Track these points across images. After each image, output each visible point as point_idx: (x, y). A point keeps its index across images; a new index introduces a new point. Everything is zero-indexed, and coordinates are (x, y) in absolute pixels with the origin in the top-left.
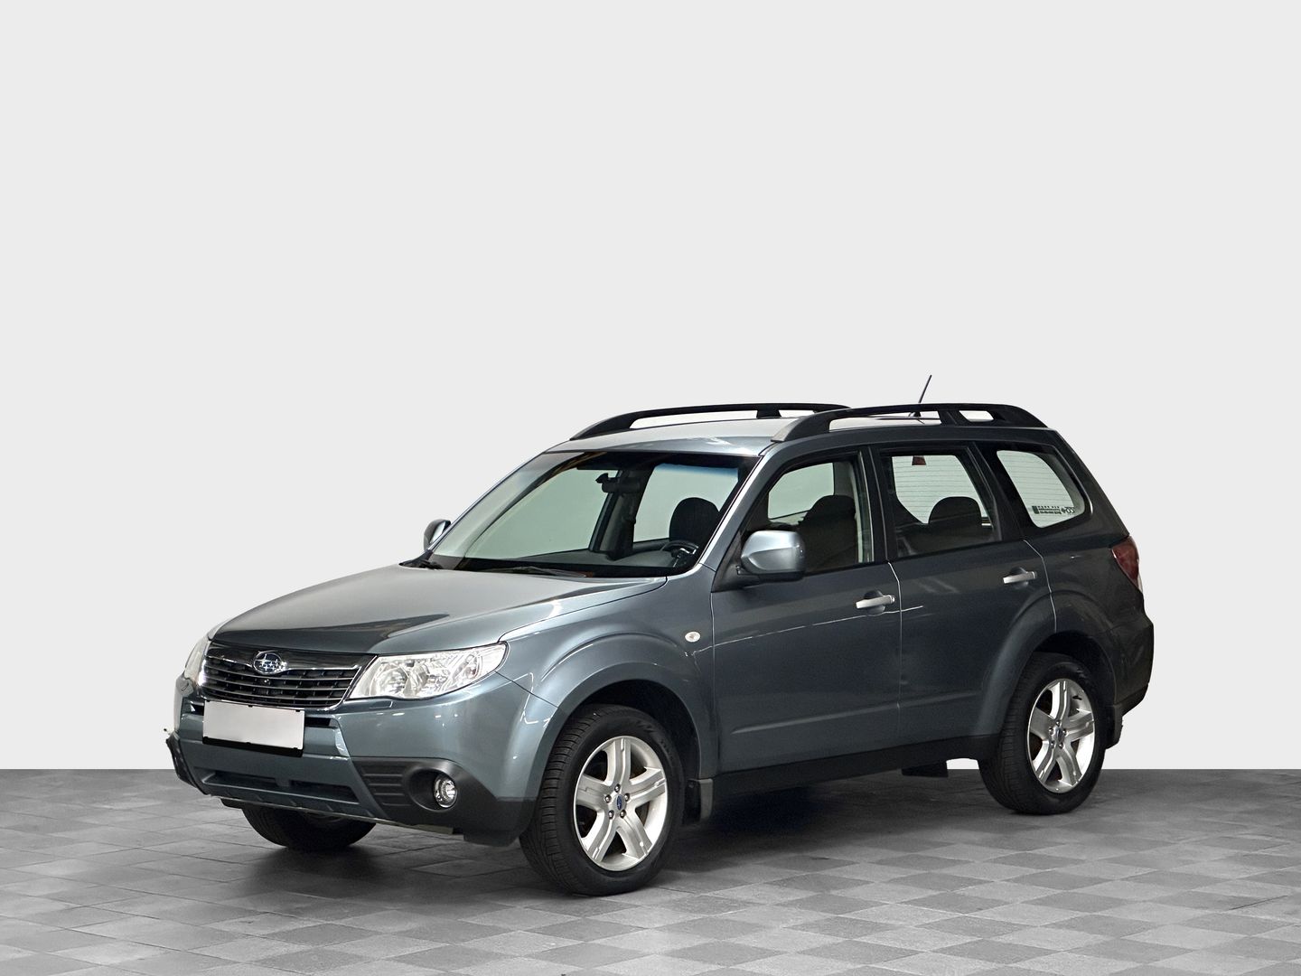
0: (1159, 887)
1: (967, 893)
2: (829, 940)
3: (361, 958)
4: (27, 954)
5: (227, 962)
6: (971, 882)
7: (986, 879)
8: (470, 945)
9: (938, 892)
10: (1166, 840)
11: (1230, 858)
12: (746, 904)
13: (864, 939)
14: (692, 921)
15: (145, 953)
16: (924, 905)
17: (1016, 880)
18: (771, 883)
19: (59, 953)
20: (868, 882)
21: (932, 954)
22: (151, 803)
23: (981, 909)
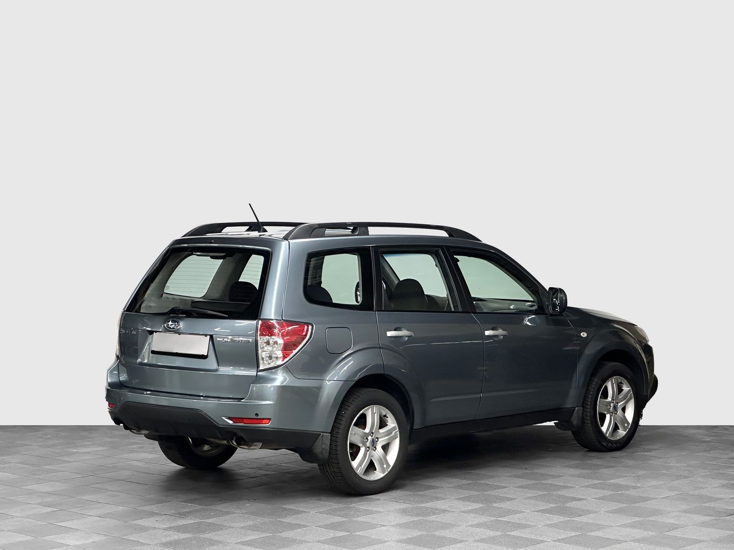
0: (684, 503)
1: (572, 506)
2: (492, 533)
3: (221, 542)
4: (28, 538)
5: (143, 544)
6: (574, 499)
7: (583, 497)
8: (284, 535)
9: (555, 505)
10: (687, 475)
11: (723, 486)
12: (444, 511)
13: (513, 533)
14: (413, 521)
15: (96, 538)
16: (547, 513)
17: (600, 498)
18: (458, 499)
19: (47, 538)
20: (514, 499)
21: (553, 542)
22: (101, 448)
23: (581, 516)
